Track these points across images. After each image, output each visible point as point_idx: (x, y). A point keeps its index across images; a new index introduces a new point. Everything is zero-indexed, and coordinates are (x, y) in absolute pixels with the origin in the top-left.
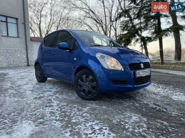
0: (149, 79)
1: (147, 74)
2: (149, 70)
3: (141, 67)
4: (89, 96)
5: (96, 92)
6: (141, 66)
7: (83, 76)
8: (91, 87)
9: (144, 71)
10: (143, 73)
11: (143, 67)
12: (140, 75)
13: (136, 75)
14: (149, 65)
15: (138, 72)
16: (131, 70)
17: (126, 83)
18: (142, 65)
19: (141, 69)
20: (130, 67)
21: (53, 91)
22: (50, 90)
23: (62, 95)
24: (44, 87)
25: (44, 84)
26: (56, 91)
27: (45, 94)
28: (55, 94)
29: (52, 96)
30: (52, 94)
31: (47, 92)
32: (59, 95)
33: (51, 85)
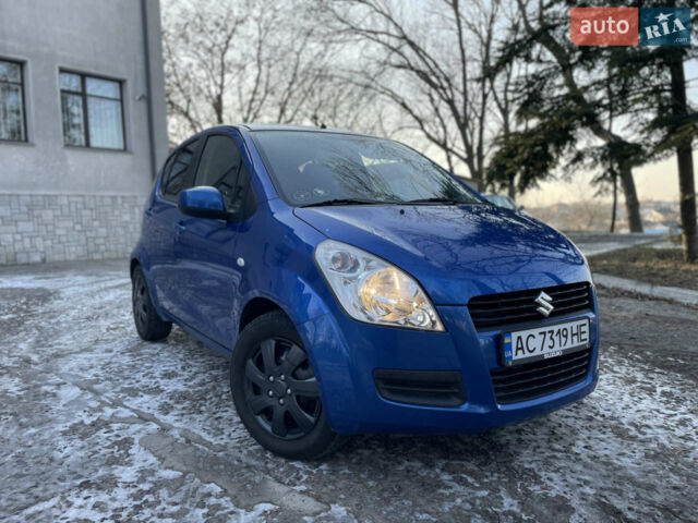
0: (587, 367)
1: (569, 345)
2: (586, 321)
3: (542, 309)
4: (289, 437)
5: (317, 422)
6: (539, 305)
7: (262, 345)
8: (298, 397)
9: (552, 332)
10: (549, 342)
11: (547, 312)
12: (528, 355)
13: (507, 354)
14: (583, 300)
15: (519, 338)
16: (480, 326)
17: (455, 394)
18: (544, 299)
19: (537, 319)
20: (473, 315)
21: (170, 389)
22: (162, 382)
23: (194, 416)
24: (147, 365)
25: (157, 351)
26: (181, 392)
27: (126, 407)
28: (165, 409)
29: (147, 421)
30: (151, 411)
31: (141, 393)
32: (176, 418)
33: (181, 356)
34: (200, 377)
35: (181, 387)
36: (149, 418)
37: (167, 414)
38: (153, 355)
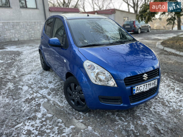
0: (156, 90)
2: (157, 80)
5: (85, 104)
6: (144, 77)
7: (71, 84)
8: (80, 98)
9: (147, 84)
11: (146, 79)
13: (134, 92)
14: (157, 73)
16: (127, 85)
17: (119, 102)
20: (125, 82)
21: (50, 87)
22: (49, 85)
23: (56, 96)
24: (45, 79)
25: (47, 74)
26: (53, 88)
27: (39, 93)
28: (49, 94)
29: (44, 98)
30: (45, 95)
31: (43, 88)
32: (52, 97)
33: (53, 76)
34: (58, 83)
35: (53, 87)
36: (45, 97)
37: (49, 95)
38: (46, 75)
